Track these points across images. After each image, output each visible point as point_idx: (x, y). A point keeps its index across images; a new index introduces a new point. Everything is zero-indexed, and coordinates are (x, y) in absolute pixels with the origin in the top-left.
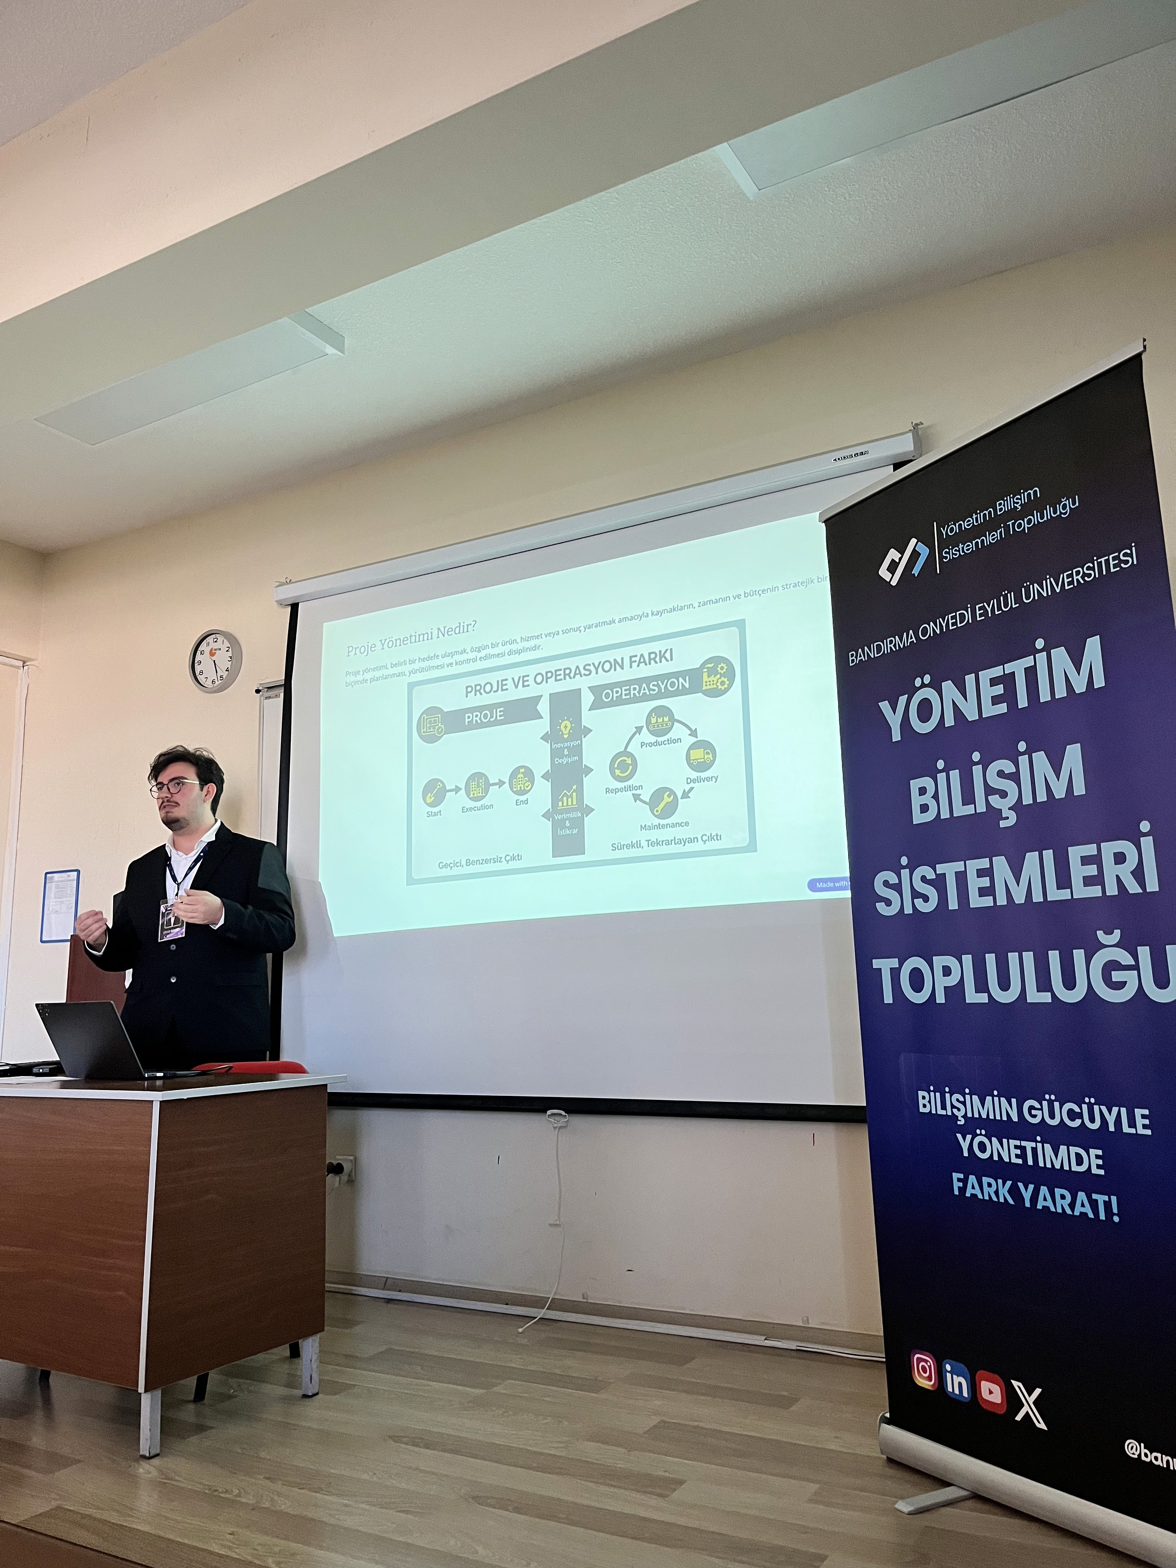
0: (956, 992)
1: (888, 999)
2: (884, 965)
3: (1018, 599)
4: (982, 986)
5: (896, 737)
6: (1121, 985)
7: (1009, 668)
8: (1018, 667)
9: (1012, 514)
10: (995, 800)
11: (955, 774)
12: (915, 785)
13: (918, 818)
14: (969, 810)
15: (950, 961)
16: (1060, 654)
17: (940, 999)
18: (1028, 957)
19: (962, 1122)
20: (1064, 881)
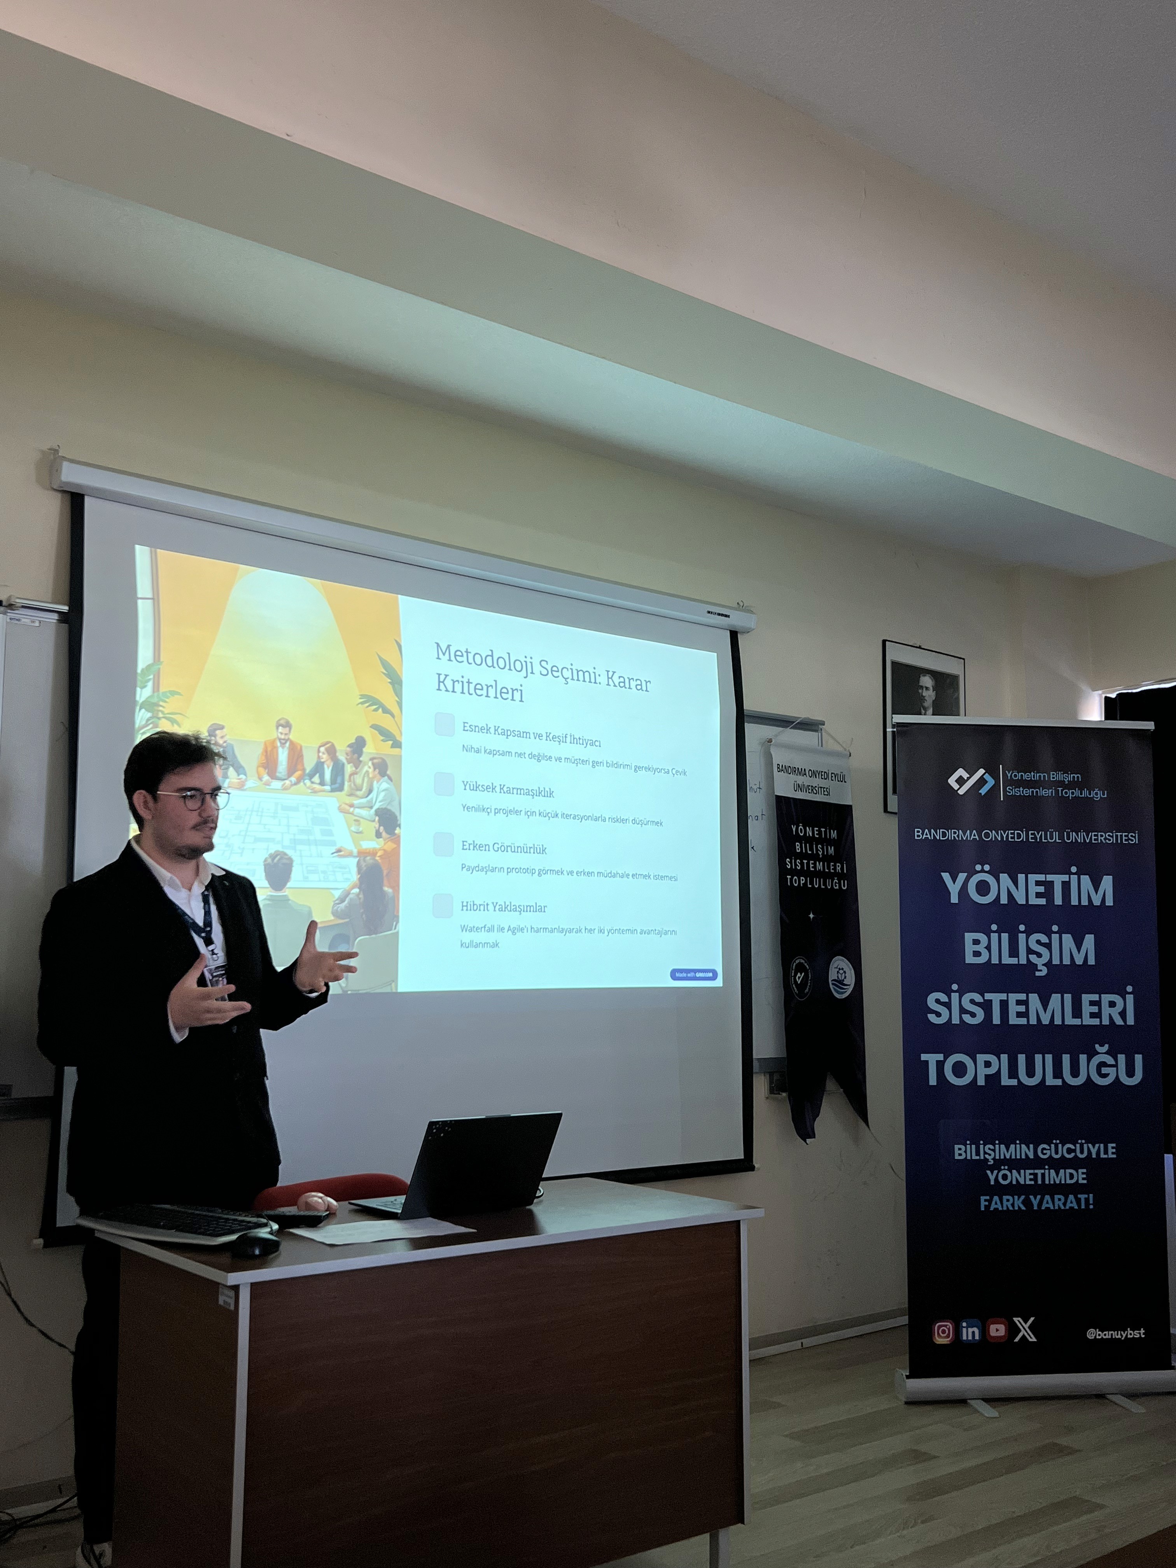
0: (993, 1078)
1: (933, 1081)
2: (932, 1059)
5: (955, 899)
6: (1106, 1075)
7: (1050, 877)
8: (1058, 879)
9: (1062, 784)
10: (1033, 958)
11: (1005, 936)
12: (970, 936)
13: (970, 960)
14: (1014, 961)
15: (990, 1058)
16: (1086, 879)
17: (981, 1082)
18: (1049, 1058)
19: (991, 1162)
20: (1076, 1014)
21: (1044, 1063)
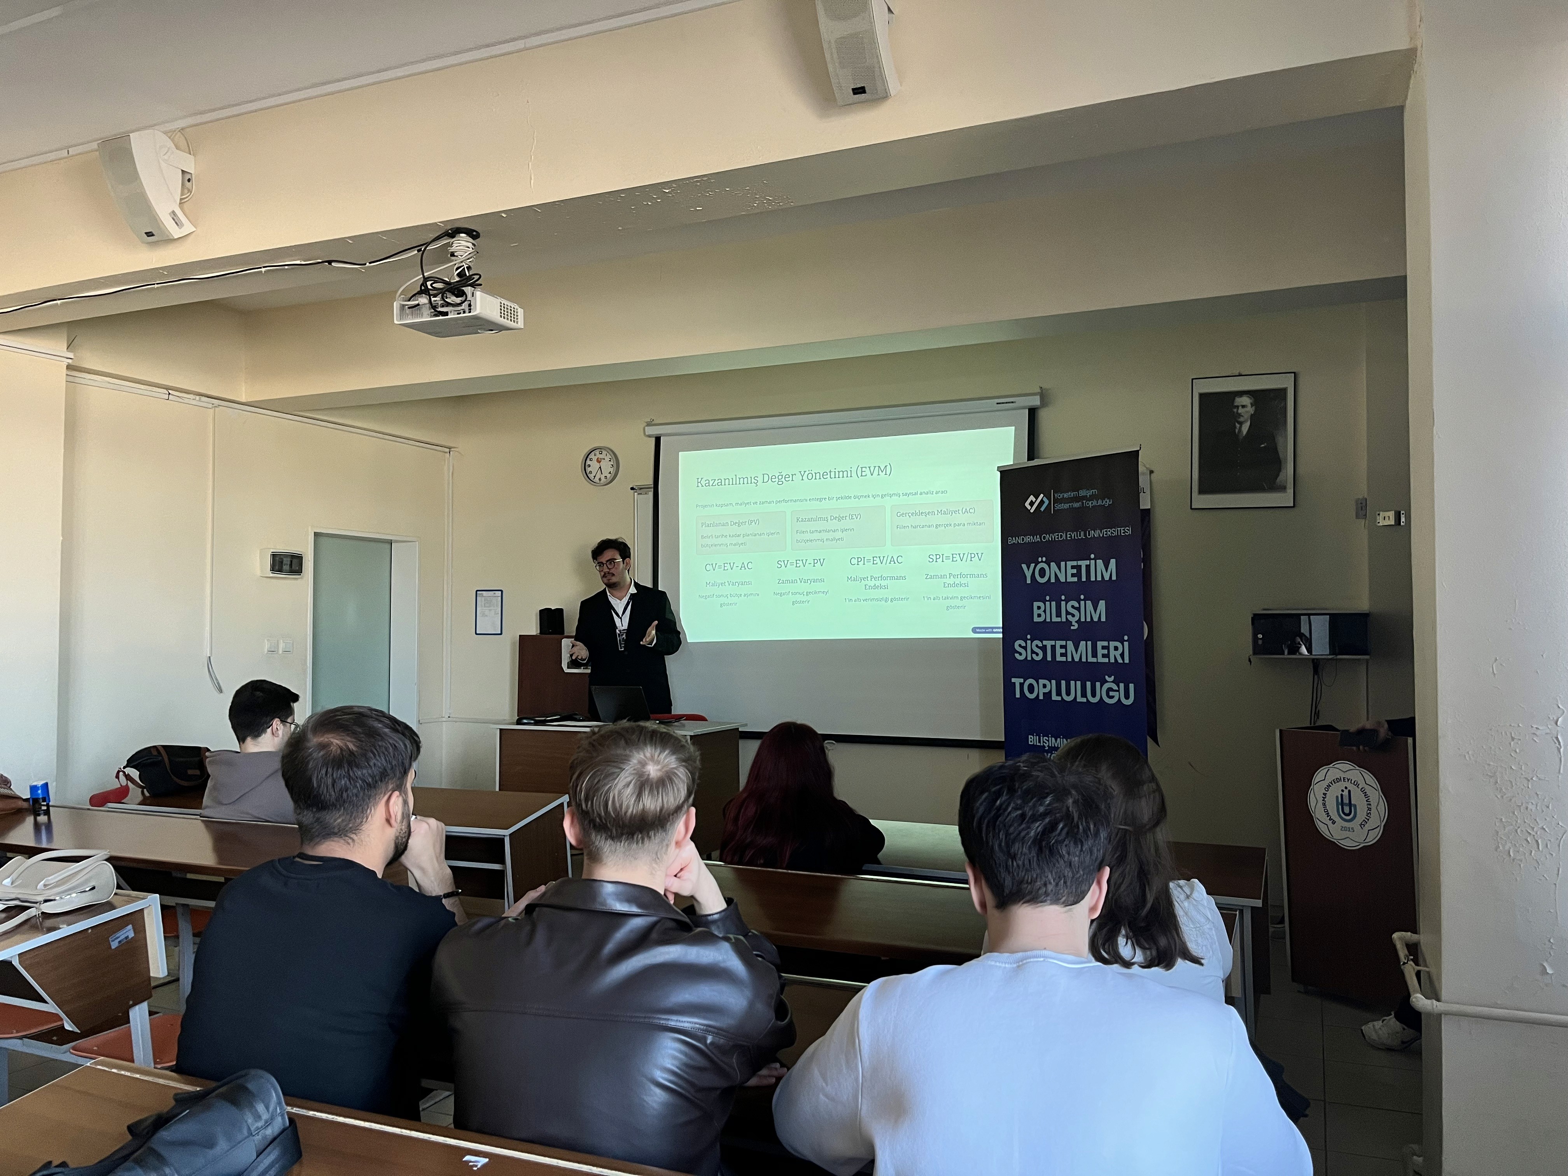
0: (1048, 695)
1: (1018, 695)
2: (1017, 681)
3: (1085, 535)
4: (1059, 693)
5: (1029, 581)
6: (1112, 697)
7: (1080, 563)
8: (1083, 563)
9: (1085, 498)
10: (1070, 617)
11: (1053, 603)
12: (1036, 604)
13: (1036, 619)
14: (1059, 620)
15: (1046, 682)
16: (1100, 562)
17: (1041, 697)
18: (1079, 683)
19: (1047, 748)
20: (1095, 655)
21: (1076, 686)
